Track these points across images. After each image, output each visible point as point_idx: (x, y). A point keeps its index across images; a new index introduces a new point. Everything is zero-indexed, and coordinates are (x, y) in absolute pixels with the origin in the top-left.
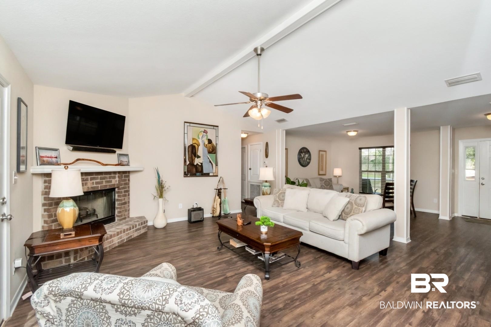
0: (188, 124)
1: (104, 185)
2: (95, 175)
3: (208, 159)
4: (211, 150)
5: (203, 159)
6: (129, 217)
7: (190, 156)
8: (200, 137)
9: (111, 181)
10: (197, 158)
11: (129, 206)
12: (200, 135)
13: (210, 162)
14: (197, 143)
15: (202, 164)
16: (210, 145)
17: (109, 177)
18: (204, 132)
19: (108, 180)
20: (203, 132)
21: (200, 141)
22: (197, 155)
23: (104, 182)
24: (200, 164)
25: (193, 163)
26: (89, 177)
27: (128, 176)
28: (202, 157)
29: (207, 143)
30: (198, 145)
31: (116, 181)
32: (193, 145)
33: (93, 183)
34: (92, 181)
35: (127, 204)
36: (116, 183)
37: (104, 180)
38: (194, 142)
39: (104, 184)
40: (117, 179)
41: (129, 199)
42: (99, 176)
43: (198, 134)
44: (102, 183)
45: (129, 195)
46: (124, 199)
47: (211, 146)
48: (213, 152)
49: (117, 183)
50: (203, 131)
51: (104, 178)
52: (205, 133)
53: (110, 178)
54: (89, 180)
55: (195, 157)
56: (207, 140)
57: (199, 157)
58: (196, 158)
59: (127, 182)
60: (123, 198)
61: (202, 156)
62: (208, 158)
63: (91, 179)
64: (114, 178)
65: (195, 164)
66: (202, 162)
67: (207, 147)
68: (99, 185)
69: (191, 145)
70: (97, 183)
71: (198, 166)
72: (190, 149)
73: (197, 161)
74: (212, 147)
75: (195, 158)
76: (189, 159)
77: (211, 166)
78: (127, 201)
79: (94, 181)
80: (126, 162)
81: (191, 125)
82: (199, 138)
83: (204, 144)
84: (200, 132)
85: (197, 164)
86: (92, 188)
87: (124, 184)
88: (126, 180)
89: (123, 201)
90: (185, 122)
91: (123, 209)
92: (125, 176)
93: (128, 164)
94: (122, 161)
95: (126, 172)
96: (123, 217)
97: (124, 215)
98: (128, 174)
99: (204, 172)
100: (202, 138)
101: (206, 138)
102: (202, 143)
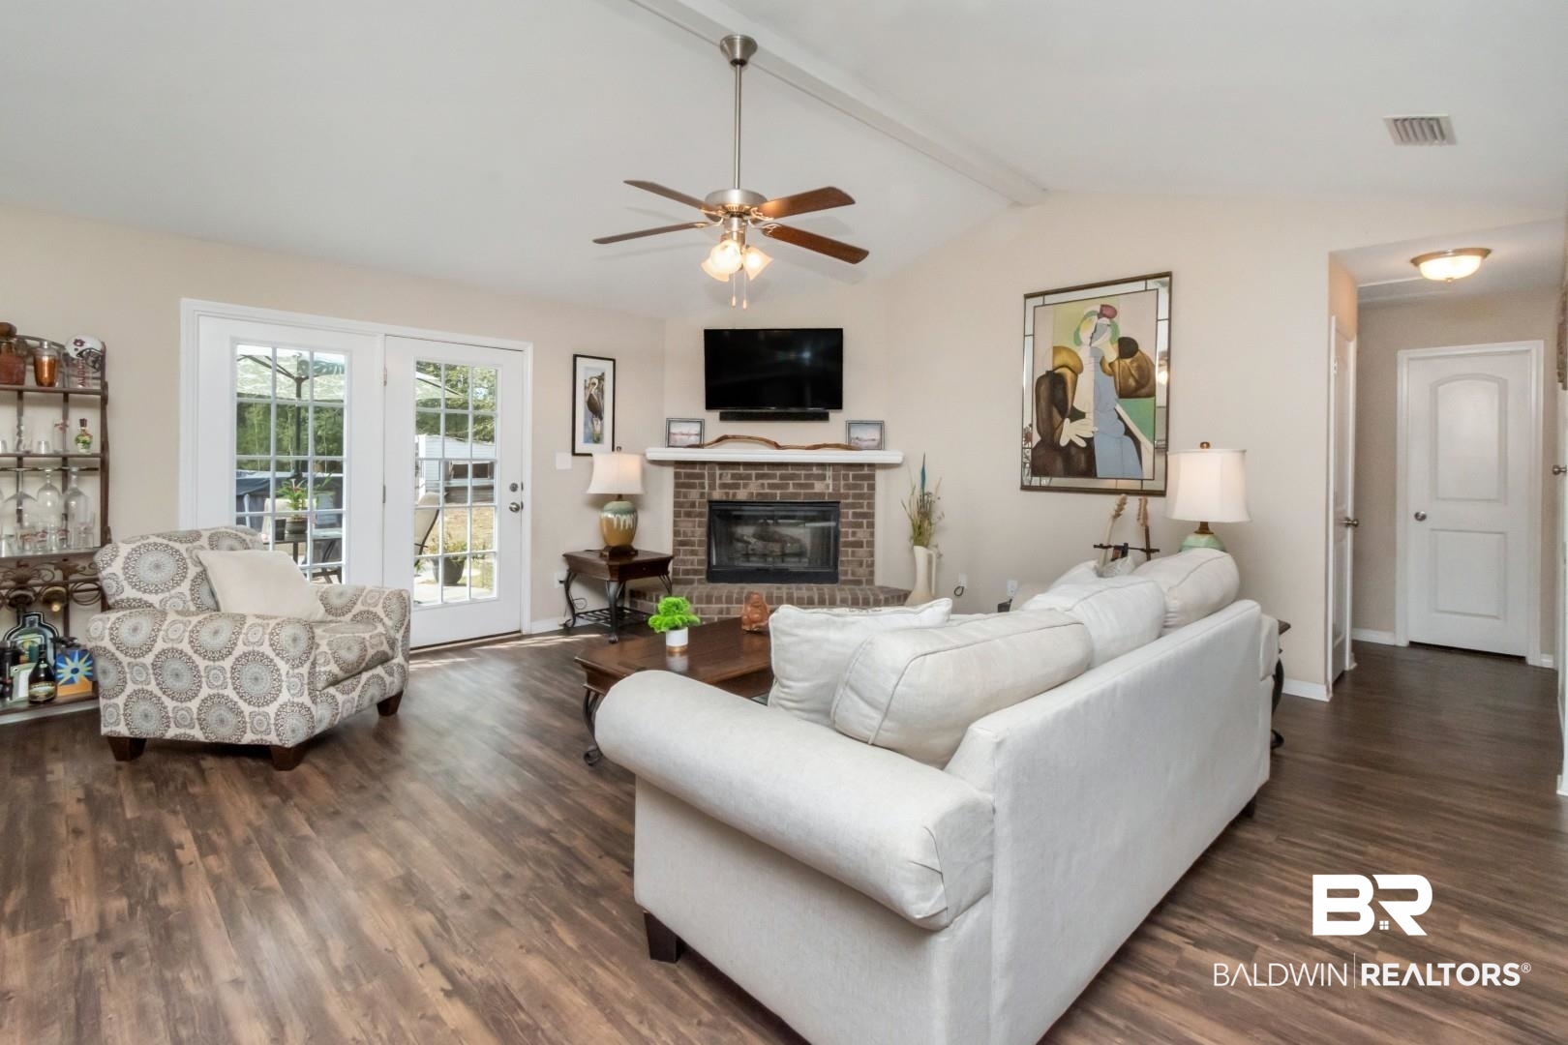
0: (1039, 301)
1: (791, 493)
2: (769, 470)
3: (1119, 421)
4: (1132, 382)
5: (1096, 422)
6: (870, 582)
7: (1044, 416)
8: (1085, 336)
9: (812, 486)
10: (1072, 421)
11: (872, 554)
12: (1082, 328)
13: (1128, 432)
14: (1071, 362)
15: (1089, 441)
16: (1128, 361)
17: (806, 475)
18: (1101, 315)
19: (802, 482)
20: (1096, 317)
21: (1084, 354)
22: (1073, 407)
23: (791, 485)
24: (1082, 444)
25: (1056, 440)
26: (753, 472)
27: (872, 477)
28: (1090, 416)
29: (1111, 354)
30: (1076, 372)
31: (828, 486)
32: (1057, 371)
33: (763, 485)
34: (761, 481)
35: (865, 549)
36: (827, 491)
37: (791, 482)
38: (1059, 361)
39: (791, 490)
40: (829, 481)
41: (872, 534)
42: (778, 473)
43: (1074, 329)
44: (785, 486)
45: (871, 525)
46: (854, 534)
47: (1135, 365)
48: (1144, 391)
49: (831, 490)
50: (1098, 310)
51: (792, 477)
52: (1105, 316)
53: (808, 477)
54: (754, 478)
55: (1063, 418)
56: (1116, 345)
57: (1077, 415)
58: (1067, 420)
59: (866, 490)
60: (850, 530)
61: (1092, 409)
62: (1120, 418)
63: (759, 477)
64: (823, 478)
65: (1063, 442)
66: (1089, 435)
67: (1112, 374)
68: (778, 492)
69: (1048, 373)
70: (771, 486)
71: (1073, 451)
72: (1043, 388)
73: (1070, 432)
74: (1139, 368)
75: (1063, 421)
76: (1041, 425)
77: (1135, 451)
78: (865, 540)
79: (766, 482)
80: (874, 440)
81: (1049, 299)
82: (1078, 342)
83: (1102, 363)
84: (1085, 318)
85: (1071, 443)
86: (758, 494)
87: (855, 496)
88: (860, 487)
89: (851, 539)
90: (1028, 296)
91: (850, 558)
92: (855, 477)
93: (880, 446)
94: (857, 438)
95: (861, 466)
96: (850, 577)
97: (853, 574)
98: (866, 471)
99: (1099, 476)
100: (1091, 338)
101: (1108, 335)
102: (1092, 360)
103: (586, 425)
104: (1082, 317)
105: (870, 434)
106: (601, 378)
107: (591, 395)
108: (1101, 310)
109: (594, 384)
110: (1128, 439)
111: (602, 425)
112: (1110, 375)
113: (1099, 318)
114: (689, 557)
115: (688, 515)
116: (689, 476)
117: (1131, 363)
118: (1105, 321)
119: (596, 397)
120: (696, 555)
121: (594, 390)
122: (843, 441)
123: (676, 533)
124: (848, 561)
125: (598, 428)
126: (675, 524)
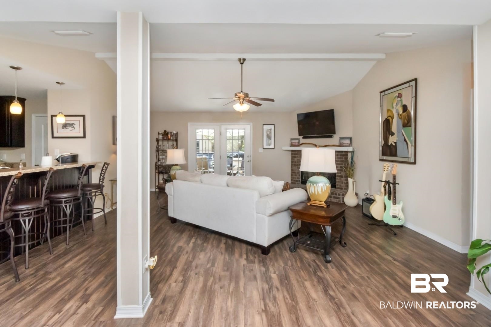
0: (383, 94)
4: (406, 121)
5: (397, 137)
7: (385, 135)
8: (394, 105)
12: (394, 102)
13: (405, 140)
14: (391, 115)
15: (395, 143)
21: (394, 111)
22: (392, 131)
25: (388, 143)
27: (346, 155)
28: (396, 134)
29: (401, 111)
30: (392, 118)
32: (388, 118)
35: (344, 178)
38: (388, 115)
43: (392, 103)
48: (408, 124)
56: (402, 108)
57: (393, 134)
58: (390, 136)
59: (344, 159)
61: (396, 132)
62: (403, 135)
66: (395, 141)
69: (386, 119)
71: (392, 147)
72: (385, 124)
73: (391, 140)
74: (408, 116)
76: (384, 138)
77: (406, 146)
78: (344, 175)
80: (348, 143)
81: (386, 92)
82: (393, 108)
85: (391, 144)
87: (341, 161)
88: (342, 158)
89: (339, 175)
90: (381, 92)
91: (339, 181)
92: (340, 155)
93: (350, 145)
94: (343, 143)
95: (342, 152)
96: (339, 187)
97: (340, 186)
98: (344, 153)
99: (398, 156)
100: (396, 106)
101: (399, 105)
102: (396, 113)
103: (266, 141)
104: (394, 98)
105: (347, 141)
106: (270, 130)
107: (268, 134)
108: (398, 95)
109: (269, 131)
110: (405, 143)
111: (271, 141)
112: (401, 119)
113: (398, 98)
114: (295, 177)
115: (295, 165)
116: (294, 154)
117: (406, 114)
118: (399, 99)
119: (269, 134)
120: (297, 176)
121: (268, 133)
122: (338, 144)
123: (292, 170)
124: (338, 181)
125: (270, 142)
126: (292, 167)
